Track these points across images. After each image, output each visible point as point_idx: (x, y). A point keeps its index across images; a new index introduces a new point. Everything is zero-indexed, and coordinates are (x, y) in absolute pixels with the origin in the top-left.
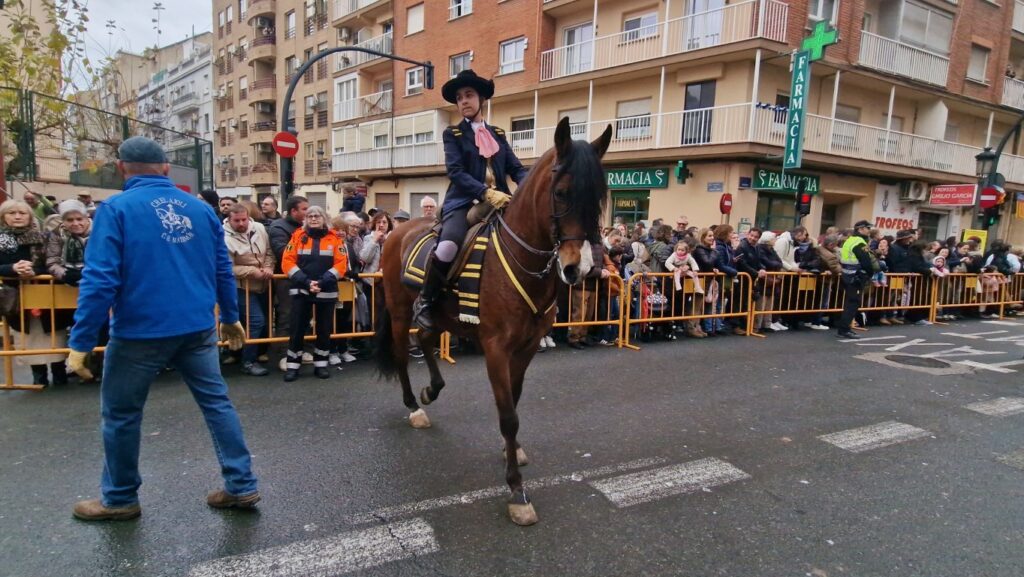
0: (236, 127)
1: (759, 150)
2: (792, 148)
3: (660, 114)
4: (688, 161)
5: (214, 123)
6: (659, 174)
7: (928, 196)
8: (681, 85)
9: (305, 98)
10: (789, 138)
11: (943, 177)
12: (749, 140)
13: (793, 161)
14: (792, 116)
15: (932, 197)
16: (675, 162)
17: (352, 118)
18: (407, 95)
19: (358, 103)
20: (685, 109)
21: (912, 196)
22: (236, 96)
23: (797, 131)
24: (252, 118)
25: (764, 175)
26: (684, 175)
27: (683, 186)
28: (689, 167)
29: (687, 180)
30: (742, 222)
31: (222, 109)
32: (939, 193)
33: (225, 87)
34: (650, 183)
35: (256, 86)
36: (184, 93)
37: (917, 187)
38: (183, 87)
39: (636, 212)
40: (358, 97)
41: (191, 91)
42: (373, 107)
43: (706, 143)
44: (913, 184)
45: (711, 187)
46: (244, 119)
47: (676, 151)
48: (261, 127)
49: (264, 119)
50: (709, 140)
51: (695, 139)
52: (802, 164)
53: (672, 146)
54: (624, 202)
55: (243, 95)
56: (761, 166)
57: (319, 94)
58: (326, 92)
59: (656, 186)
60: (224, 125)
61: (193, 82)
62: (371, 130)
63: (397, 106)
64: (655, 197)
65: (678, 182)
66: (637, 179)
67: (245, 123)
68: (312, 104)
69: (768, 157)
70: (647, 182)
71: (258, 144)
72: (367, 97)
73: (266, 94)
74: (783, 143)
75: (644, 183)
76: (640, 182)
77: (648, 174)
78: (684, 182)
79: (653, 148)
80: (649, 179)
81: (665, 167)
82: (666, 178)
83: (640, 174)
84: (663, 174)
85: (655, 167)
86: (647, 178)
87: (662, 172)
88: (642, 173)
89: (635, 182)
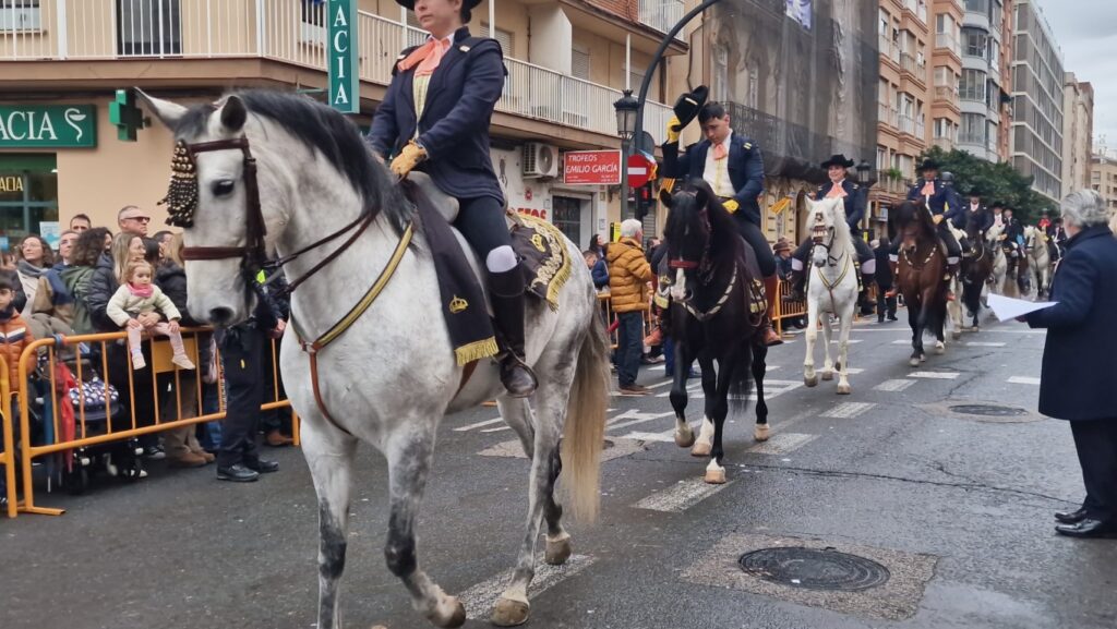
1: (278, 77)
2: (341, 75)
6: (74, 118)
10: (334, 55)
12: (259, 54)
13: (345, 101)
14: (333, 14)
16: (109, 93)
21: (538, 170)
23: (345, 41)
26: (131, 123)
29: (139, 133)
34: (53, 137)
39: (26, 204)
47: (106, 67)
50: (177, 49)
51: (147, 46)
52: (361, 108)
53: (95, 56)
59: (68, 143)
64: (67, 168)
65: (120, 137)
66: (20, 126)
70: (47, 134)
74: (324, 66)
75: (40, 137)
76: (28, 135)
77: (46, 117)
78: (133, 137)
79: (54, 57)
80: (51, 129)
81: (85, 102)
82: (92, 126)
83: (27, 116)
84: (82, 117)
85: (60, 102)
86: (46, 126)
87: (81, 114)
88: (31, 114)
89: (15, 134)
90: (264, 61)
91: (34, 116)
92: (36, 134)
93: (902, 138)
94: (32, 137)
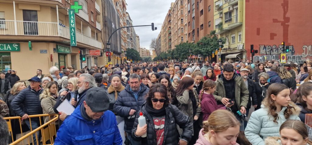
1: (62, 39)
2: (73, 40)
3: (15, 21)
4: (33, 41)
6: (15, 46)
7: (89, 53)
8: (20, 9)
10: (71, 36)
11: (91, 48)
14: (71, 29)
15: (90, 53)
20: (24, 21)
21: (86, 53)
23: (74, 34)
25: (59, 47)
26: (31, 47)
28: (32, 44)
30: (56, 64)
32: (92, 52)
34: (10, 49)
37: (87, 50)
44: (86, 49)
45: (42, 52)
50: (37, 34)
51: (31, 33)
56: (58, 44)
59: (14, 50)
64: (13, 55)
66: (3, 47)
69: (63, 42)
70: (9, 49)
75: (7, 49)
76: (4, 49)
77: (9, 45)
80: (10, 48)
81: (17, 43)
82: (19, 47)
83: (4, 45)
84: (17, 46)
85: (12, 43)
86: (9, 47)
87: (17, 45)
89: (1, 48)
90: (60, 37)
91: (6, 45)
92: (6, 49)
93: (123, 46)
94: (5, 49)
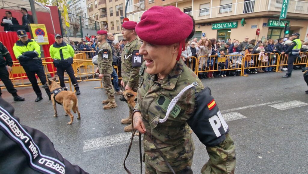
0: (95, 17)
1: (271, 13)
2: (284, 12)
3: (236, 3)
4: (245, 18)
5: (88, 16)
6: (234, 24)
9: (116, 6)
10: (283, 8)
12: (268, 10)
13: (284, 16)
17: (131, 12)
18: (149, 3)
19: (133, 6)
20: (245, 1)
22: (94, 7)
23: (286, 6)
24: (99, 14)
25: (271, 21)
26: (244, 24)
27: (243, 27)
28: (245, 20)
29: (245, 25)
30: (263, 38)
31: (90, 11)
33: (90, 4)
34: (231, 27)
35: (100, 3)
36: (78, 7)
38: (77, 5)
39: (226, 36)
40: (133, 5)
41: (80, 6)
42: (138, 7)
43: (252, 12)
46: (97, 14)
47: (241, 15)
48: (103, 16)
49: (104, 14)
51: (248, 11)
52: (287, 17)
53: (240, 14)
54: (222, 33)
55: (96, 6)
56: (271, 19)
57: (120, 5)
58: (122, 4)
59: (233, 27)
60: (91, 16)
61: (80, 3)
62: (138, 15)
63: (146, 7)
64: (233, 31)
65: (242, 26)
66: (227, 25)
67: (97, 15)
68: (118, 8)
69: (274, 15)
70: (230, 26)
71: (102, 22)
72: (136, 4)
73: (103, 6)
74: (280, 10)
77: (231, 24)
78: (244, 26)
79: (233, 15)
80: (231, 25)
81: (236, 21)
82: (237, 25)
85: (233, 21)
87: (236, 23)
88: (228, 24)
89: (226, 26)
90: (269, 11)
94: (228, 27)
